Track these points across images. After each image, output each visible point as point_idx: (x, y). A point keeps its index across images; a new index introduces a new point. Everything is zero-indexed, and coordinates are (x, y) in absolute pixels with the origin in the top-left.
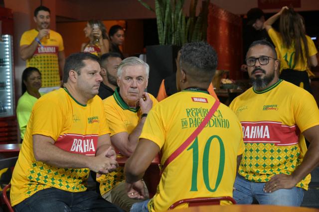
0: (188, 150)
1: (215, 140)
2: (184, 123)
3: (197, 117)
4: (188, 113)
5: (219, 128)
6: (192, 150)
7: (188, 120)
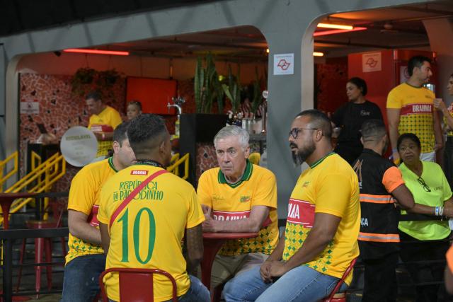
0: (118, 221)
1: (145, 212)
2: (116, 196)
3: (128, 190)
4: (121, 186)
5: (151, 201)
6: (121, 222)
7: (119, 193)
